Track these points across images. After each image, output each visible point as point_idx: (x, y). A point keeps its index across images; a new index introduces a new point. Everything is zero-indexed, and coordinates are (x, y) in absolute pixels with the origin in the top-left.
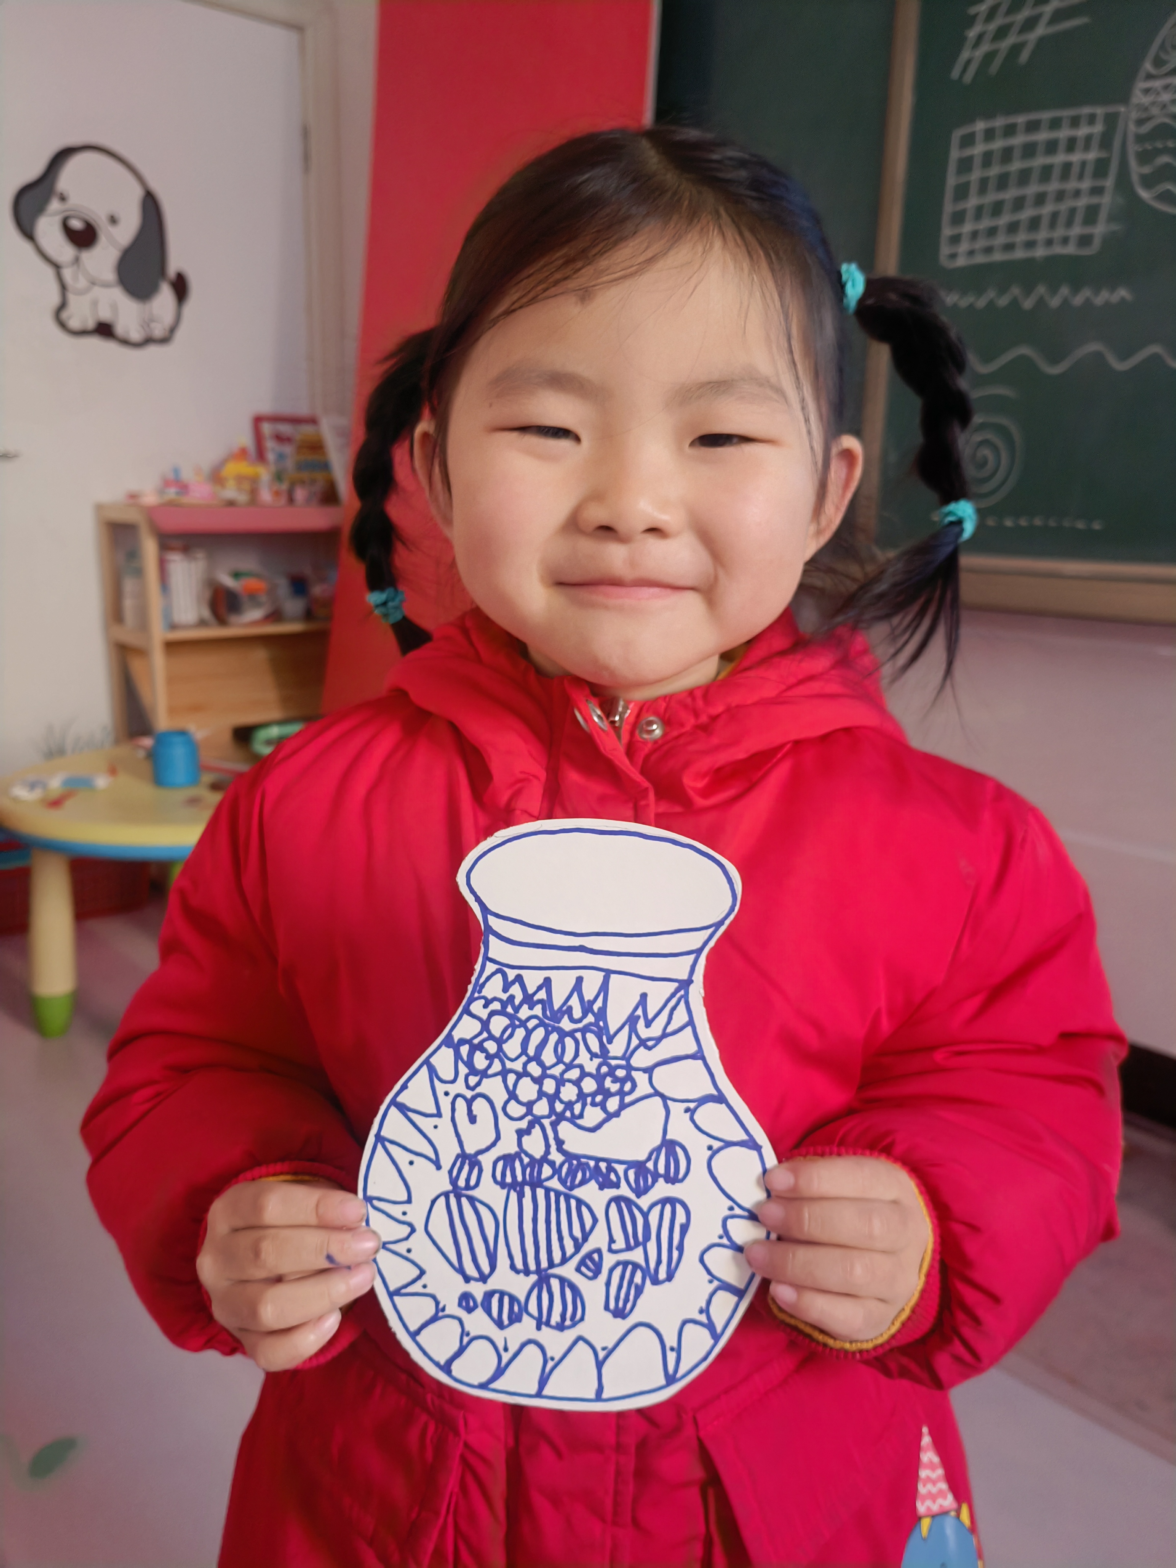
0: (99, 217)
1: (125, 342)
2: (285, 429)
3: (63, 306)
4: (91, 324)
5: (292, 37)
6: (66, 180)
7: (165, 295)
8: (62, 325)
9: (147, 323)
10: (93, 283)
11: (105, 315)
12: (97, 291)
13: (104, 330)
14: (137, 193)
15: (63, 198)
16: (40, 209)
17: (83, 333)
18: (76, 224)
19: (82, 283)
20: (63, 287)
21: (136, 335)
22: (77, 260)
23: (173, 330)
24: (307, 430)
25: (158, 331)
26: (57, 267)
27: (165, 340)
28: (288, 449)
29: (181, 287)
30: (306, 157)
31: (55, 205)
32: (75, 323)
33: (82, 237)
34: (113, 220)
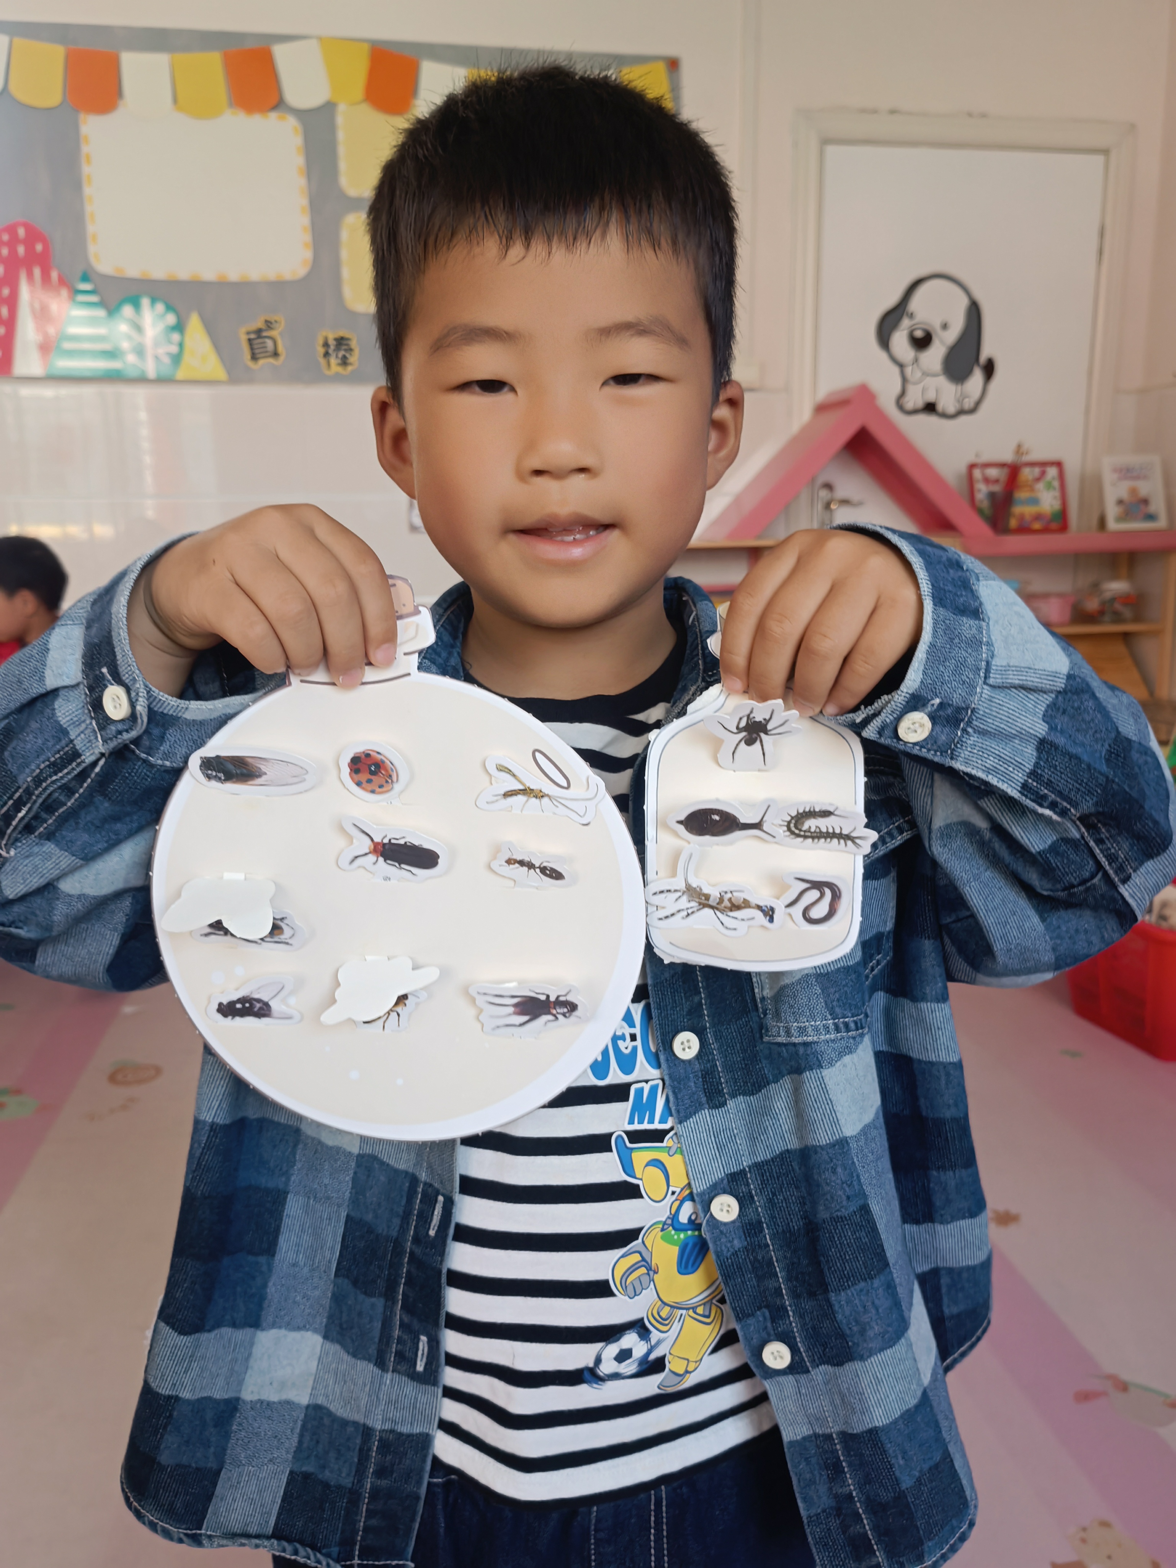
0: (935, 324)
1: (944, 415)
3: (903, 393)
4: (920, 404)
5: (1100, 159)
6: (916, 304)
7: (977, 377)
8: (900, 407)
9: (960, 401)
10: (926, 374)
11: (931, 397)
12: (928, 380)
13: (930, 408)
14: (964, 302)
15: (911, 316)
16: (895, 325)
17: (915, 412)
18: (919, 334)
19: (918, 374)
20: (904, 380)
21: (951, 409)
22: (916, 360)
23: (978, 403)
25: (968, 404)
26: (901, 366)
27: (973, 411)
29: (989, 369)
30: (1101, 252)
31: (906, 323)
32: (910, 405)
33: (922, 342)
34: (945, 326)
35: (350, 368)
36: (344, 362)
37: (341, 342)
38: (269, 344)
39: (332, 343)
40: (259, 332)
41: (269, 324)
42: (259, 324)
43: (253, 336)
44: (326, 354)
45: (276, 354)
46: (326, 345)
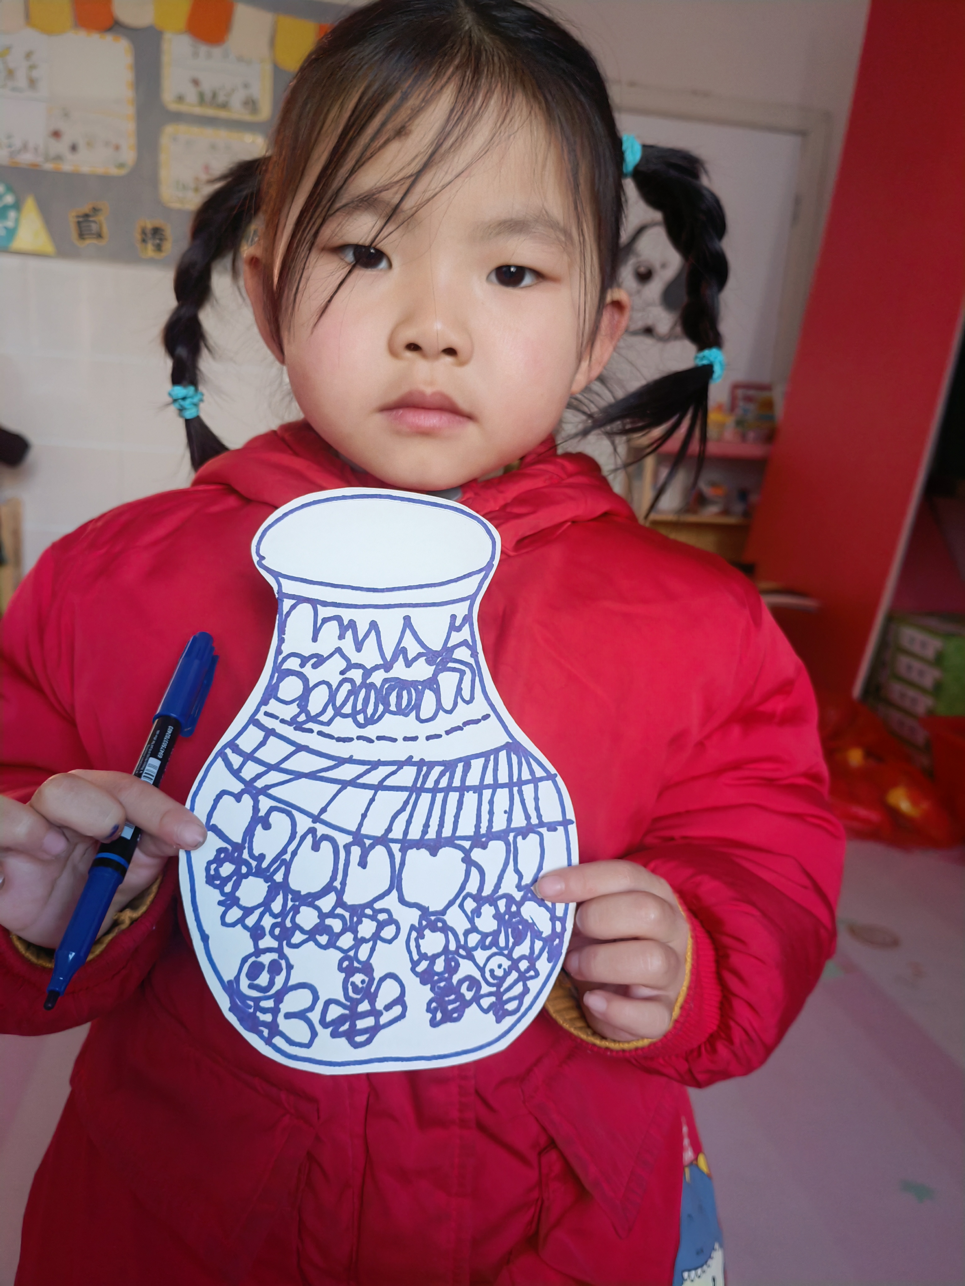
0: (656, 263)
1: (659, 338)
2: (751, 393)
4: (641, 328)
5: (798, 140)
6: (641, 245)
9: (672, 328)
10: (647, 303)
11: (649, 322)
12: (648, 308)
13: (648, 331)
15: (638, 255)
17: (637, 333)
18: (642, 270)
19: (640, 303)
21: (665, 333)
22: (640, 291)
24: (765, 394)
28: (752, 407)
31: (633, 259)
32: (632, 327)
33: (645, 276)
34: (664, 266)
35: (163, 254)
36: (159, 248)
37: (157, 232)
38: (94, 227)
39: (148, 232)
40: (86, 216)
41: (95, 210)
42: (86, 209)
43: (81, 219)
44: (144, 241)
45: (99, 236)
46: (144, 232)
